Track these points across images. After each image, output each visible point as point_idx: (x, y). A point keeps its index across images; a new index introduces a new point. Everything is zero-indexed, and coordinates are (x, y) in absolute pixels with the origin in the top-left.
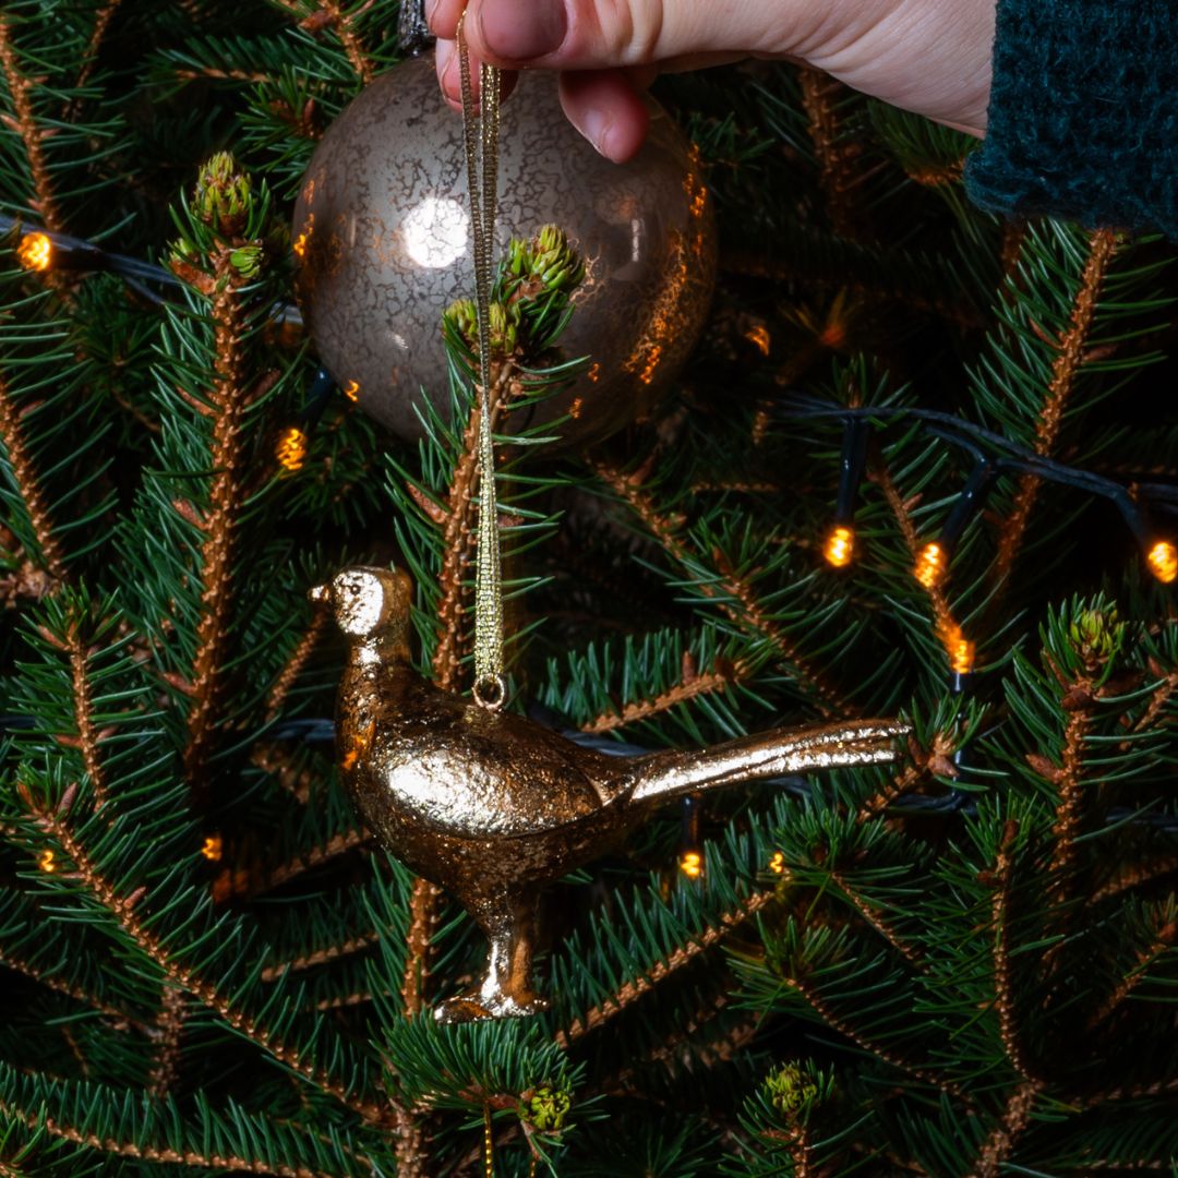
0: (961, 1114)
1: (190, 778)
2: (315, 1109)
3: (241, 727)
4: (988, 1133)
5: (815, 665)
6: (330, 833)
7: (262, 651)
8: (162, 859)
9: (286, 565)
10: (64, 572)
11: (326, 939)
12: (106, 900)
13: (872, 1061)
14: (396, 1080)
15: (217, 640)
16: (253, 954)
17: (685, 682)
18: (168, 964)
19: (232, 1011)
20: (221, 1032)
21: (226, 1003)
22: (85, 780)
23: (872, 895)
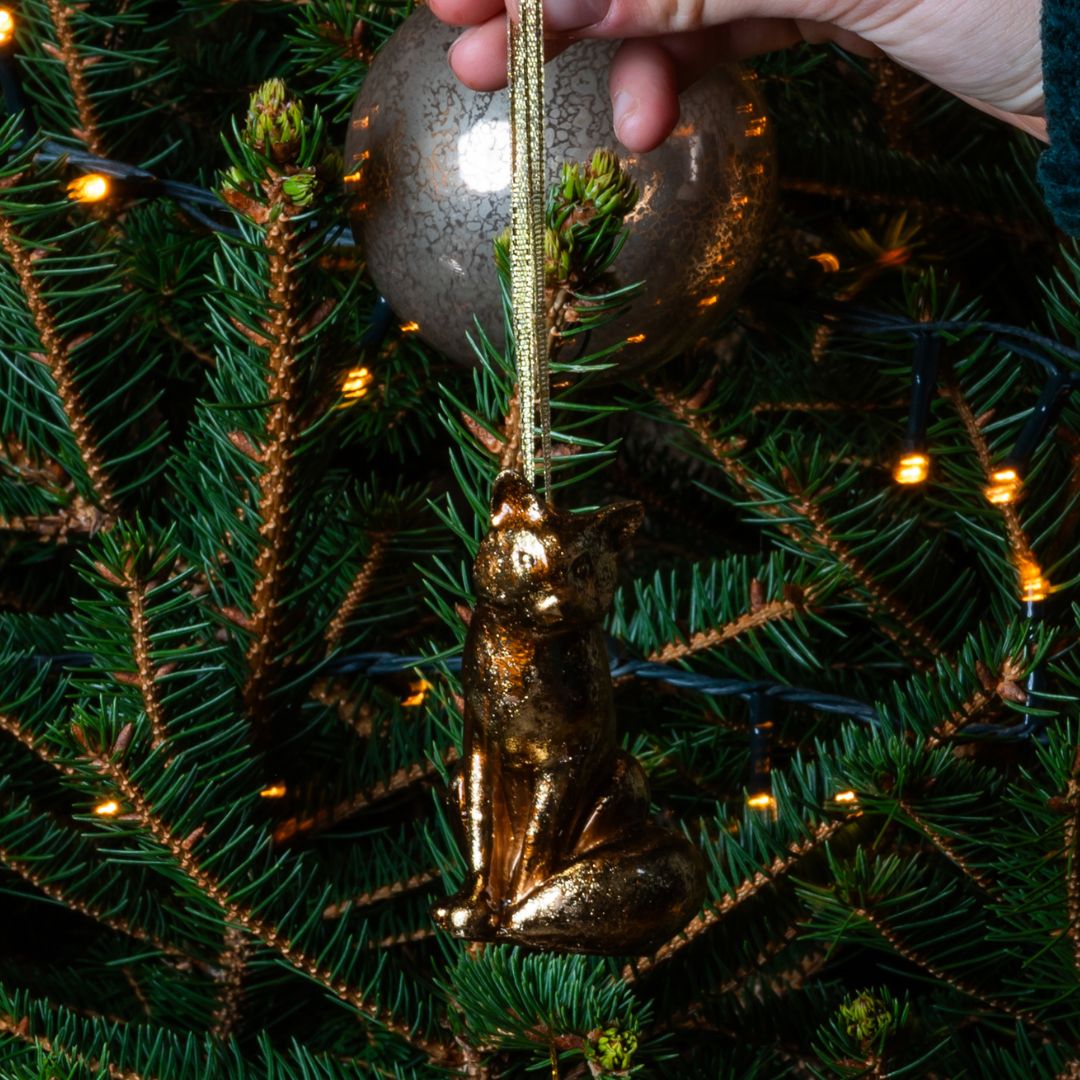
0: (1037, 1043)
1: (250, 713)
2: (381, 1047)
3: (299, 661)
4: (1064, 1062)
5: (886, 585)
6: (393, 767)
7: (321, 583)
8: (221, 798)
9: (342, 497)
10: (116, 506)
11: (390, 876)
12: (164, 841)
13: (947, 990)
14: (462, 1017)
15: (275, 573)
16: (314, 891)
17: (753, 609)
18: (228, 904)
19: (294, 950)
20: (282, 971)
21: (288, 943)
22: (140, 719)
23: (943, 823)
